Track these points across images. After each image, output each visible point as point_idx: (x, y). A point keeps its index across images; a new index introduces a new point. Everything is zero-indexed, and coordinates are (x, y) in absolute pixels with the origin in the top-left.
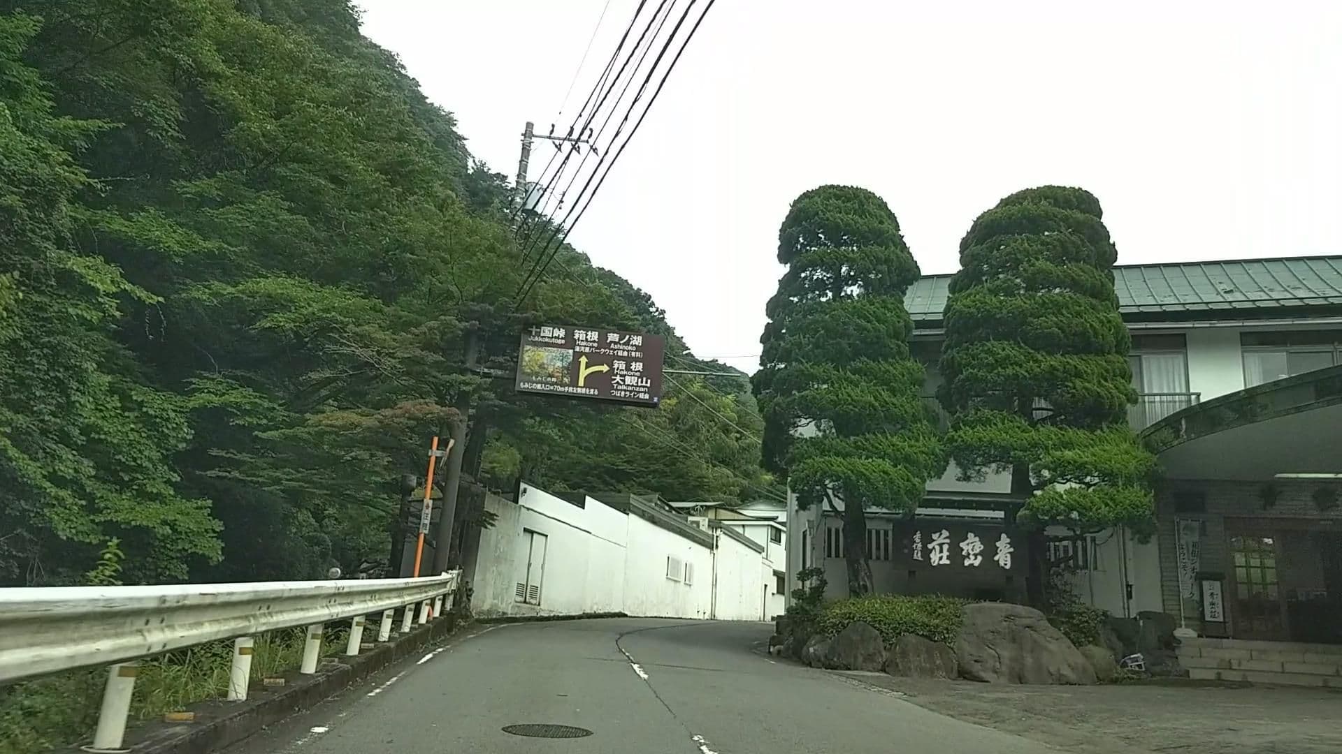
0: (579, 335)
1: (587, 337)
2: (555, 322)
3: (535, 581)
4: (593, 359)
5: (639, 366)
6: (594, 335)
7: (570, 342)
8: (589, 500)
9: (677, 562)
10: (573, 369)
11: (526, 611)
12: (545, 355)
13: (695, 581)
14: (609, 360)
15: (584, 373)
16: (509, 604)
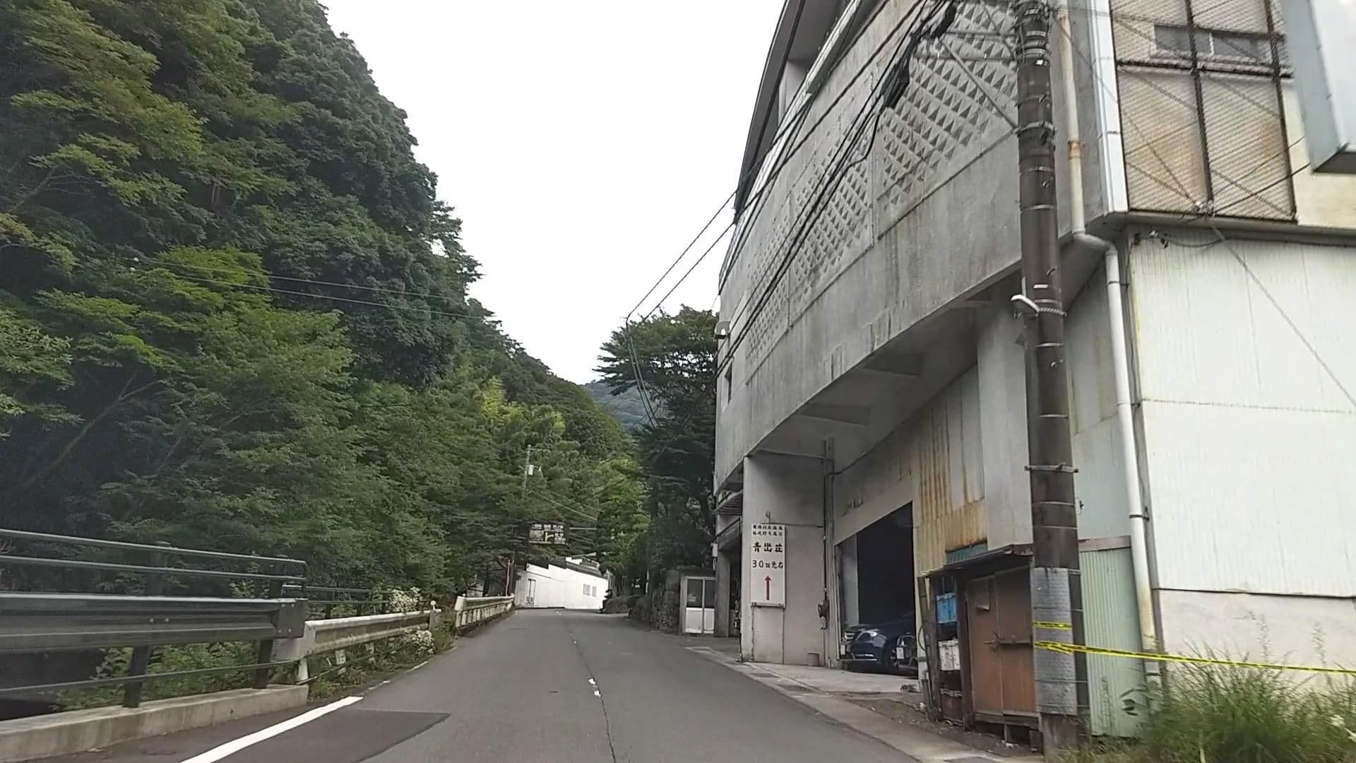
0: (545, 526)
1: (548, 527)
2: (538, 523)
3: (532, 596)
4: (549, 533)
5: (562, 535)
6: (549, 526)
7: (543, 528)
8: (550, 566)
9: (589, 586)
10: (544, 536)
11: (529, 606)
12: (536, 533)
13: (597, 594)
14: (554, 533)
15: (547, 537)
16: (524, 603)
